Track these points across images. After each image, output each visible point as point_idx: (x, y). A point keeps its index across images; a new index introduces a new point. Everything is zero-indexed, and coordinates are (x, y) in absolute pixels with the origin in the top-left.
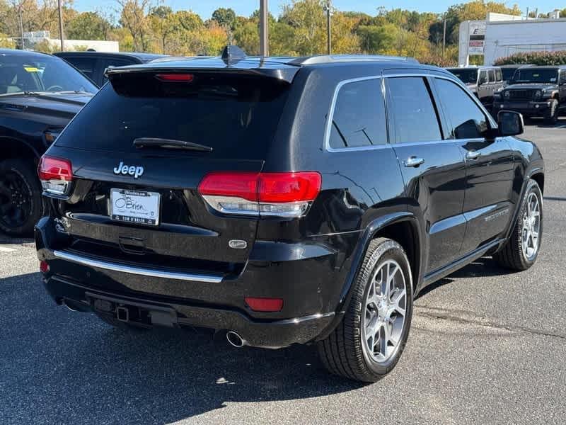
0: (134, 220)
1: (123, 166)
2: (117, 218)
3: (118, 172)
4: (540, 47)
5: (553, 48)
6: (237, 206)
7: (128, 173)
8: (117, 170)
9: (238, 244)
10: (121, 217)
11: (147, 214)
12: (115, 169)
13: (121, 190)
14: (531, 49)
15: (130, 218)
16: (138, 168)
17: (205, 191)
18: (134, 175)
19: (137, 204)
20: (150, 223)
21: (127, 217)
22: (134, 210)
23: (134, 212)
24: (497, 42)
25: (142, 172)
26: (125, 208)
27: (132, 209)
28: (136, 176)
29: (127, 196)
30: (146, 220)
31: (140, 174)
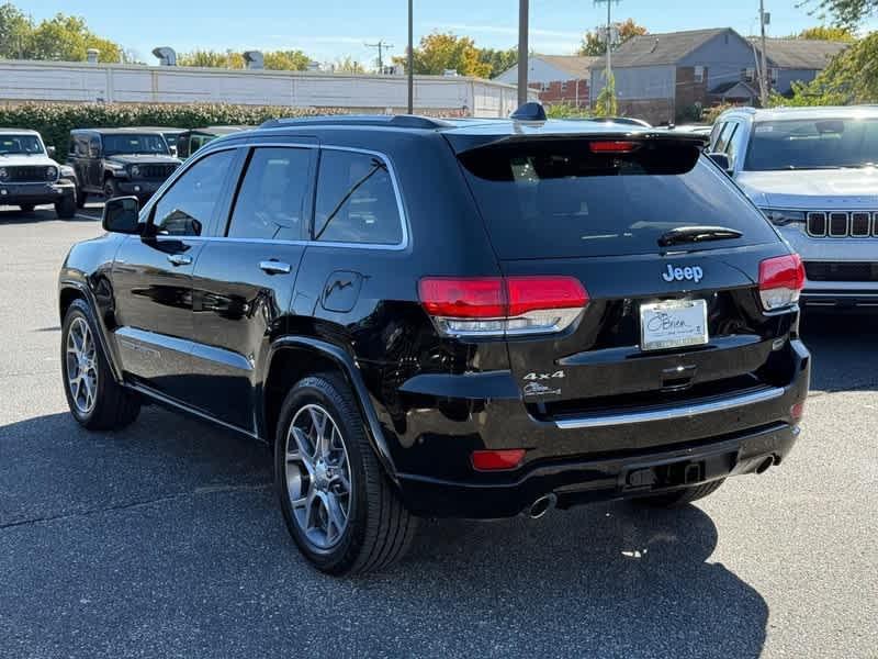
1: (673, 269)
3: (670, 279)
7: (685, 278)
8: (668, 276)
10: (658, 343)
12: (665, 275)
16: (695, 268)
17: (762, 285)
18: (693, 279)
22: (672, 330)
23: (674, 333)
25: (701, 272)
26: (661, 330)
27: (669, 330)
28: (697, 280)
31: (700, 277)
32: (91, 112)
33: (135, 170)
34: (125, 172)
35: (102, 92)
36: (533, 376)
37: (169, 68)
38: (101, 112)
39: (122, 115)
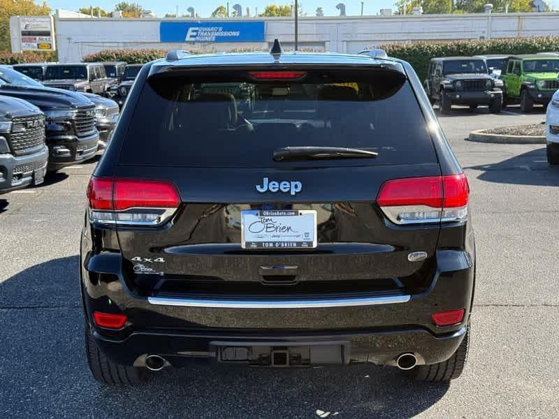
0: (280, 246)
1: (269, 182)
2: (254, 246)
3: (264, 190)
4: (112, 45)
5: (125, 46)
6: (408, 216)
7: (280, 190)
8: (262, 187)
9: (419, 256)
10: (259, 244)
11: (297, 236)
12: (258, 188)
13: (258, 212)
14: (103, 46)
15: (274, 243)
16: (293, 184)
17: (385, 202)
18: (289, 192)
19: (281, 226)
20: (305, 246)
21: (269, 243)
22: (278, 233)
23: (279, 236)
24: (69, 39)
25: (300, 187)
26: (264, 232)
28: (293, 193)
29: (266, 218)
30: (299, 243)
31: (298, 190)
32: (459, 46)
33: (458, 84)
34: (451, 86)
35: (484, 32)
36: (139, 259)
37: (539, 14)
38: (465, 46)
39: (478, 47)
